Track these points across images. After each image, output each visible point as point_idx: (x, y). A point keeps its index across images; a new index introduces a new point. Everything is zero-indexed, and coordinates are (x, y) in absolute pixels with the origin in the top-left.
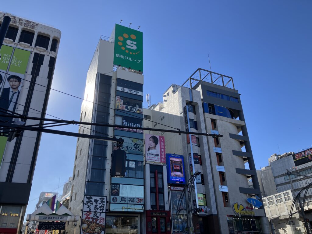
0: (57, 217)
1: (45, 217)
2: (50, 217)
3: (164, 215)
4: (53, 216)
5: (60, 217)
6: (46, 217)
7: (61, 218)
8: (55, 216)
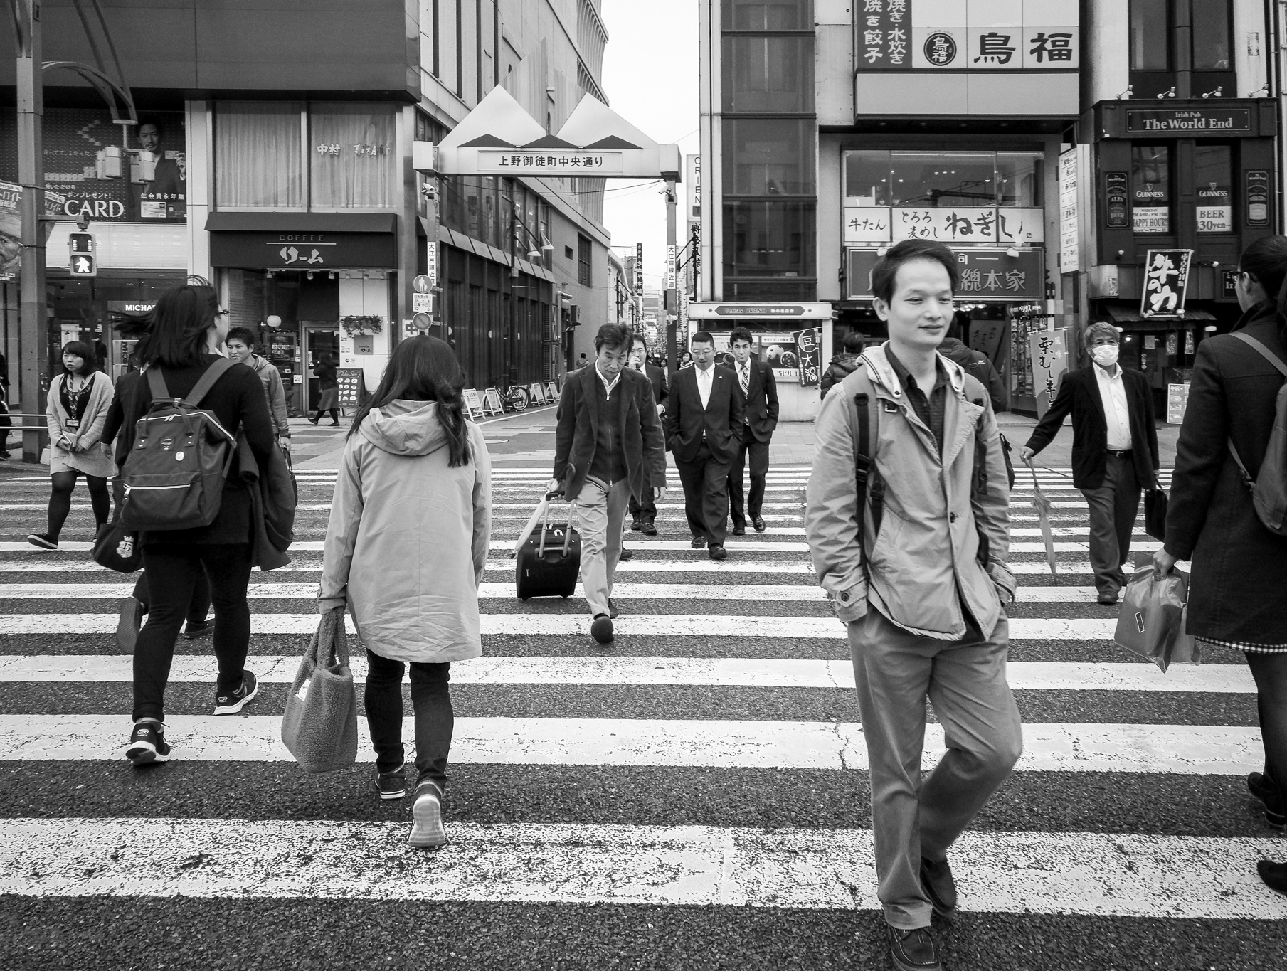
0: (570, 157)
1: (508, 157)
2: (534, 156)
3: (1229, 124)
4: (546, 153)
5: (582, 158)
6: (513, 158)
7: (589, 160)
8: (557, 153)
